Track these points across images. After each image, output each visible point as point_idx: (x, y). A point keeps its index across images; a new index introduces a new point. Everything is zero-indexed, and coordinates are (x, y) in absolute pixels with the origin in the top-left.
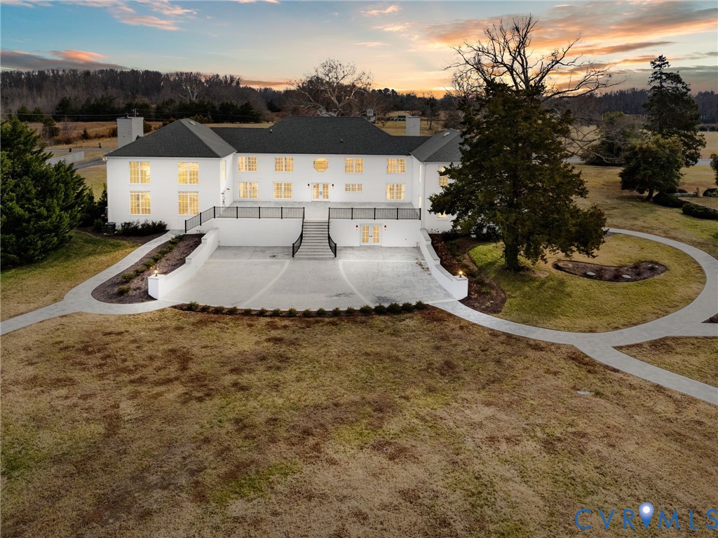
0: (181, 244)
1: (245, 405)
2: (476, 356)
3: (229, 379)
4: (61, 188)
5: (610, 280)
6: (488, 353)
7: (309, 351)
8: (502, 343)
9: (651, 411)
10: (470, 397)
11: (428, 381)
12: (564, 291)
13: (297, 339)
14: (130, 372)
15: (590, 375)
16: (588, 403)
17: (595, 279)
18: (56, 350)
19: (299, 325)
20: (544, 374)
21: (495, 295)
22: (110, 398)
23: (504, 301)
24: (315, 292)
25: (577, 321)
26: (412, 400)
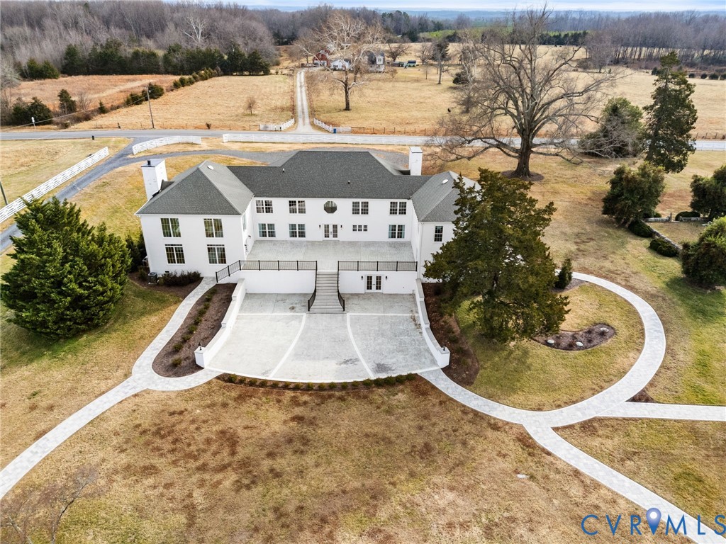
0: (215, 299)
1: (280, 493)
2: (448, 436)
3: (266, 464)
4: (108, 263)
5: (565, 349)
6: (458, 434)
7: (324, 431)
8: (470, 422)
9: (566, 494)
10: (440, 481)
11: (412, 466)
12: (526, 363)
13: (314, 418)
14: (196, 458)
15: (530, 458)
16: (523, 487)
17: (554, 347)
18: (137, 434)
19: (316, 401)
20: (496, 457)
21: (470, 364)
22: (185, 487)
23: (476, 372)
24: (327, 358)
25: (531, 397)
26: (398, 486)
